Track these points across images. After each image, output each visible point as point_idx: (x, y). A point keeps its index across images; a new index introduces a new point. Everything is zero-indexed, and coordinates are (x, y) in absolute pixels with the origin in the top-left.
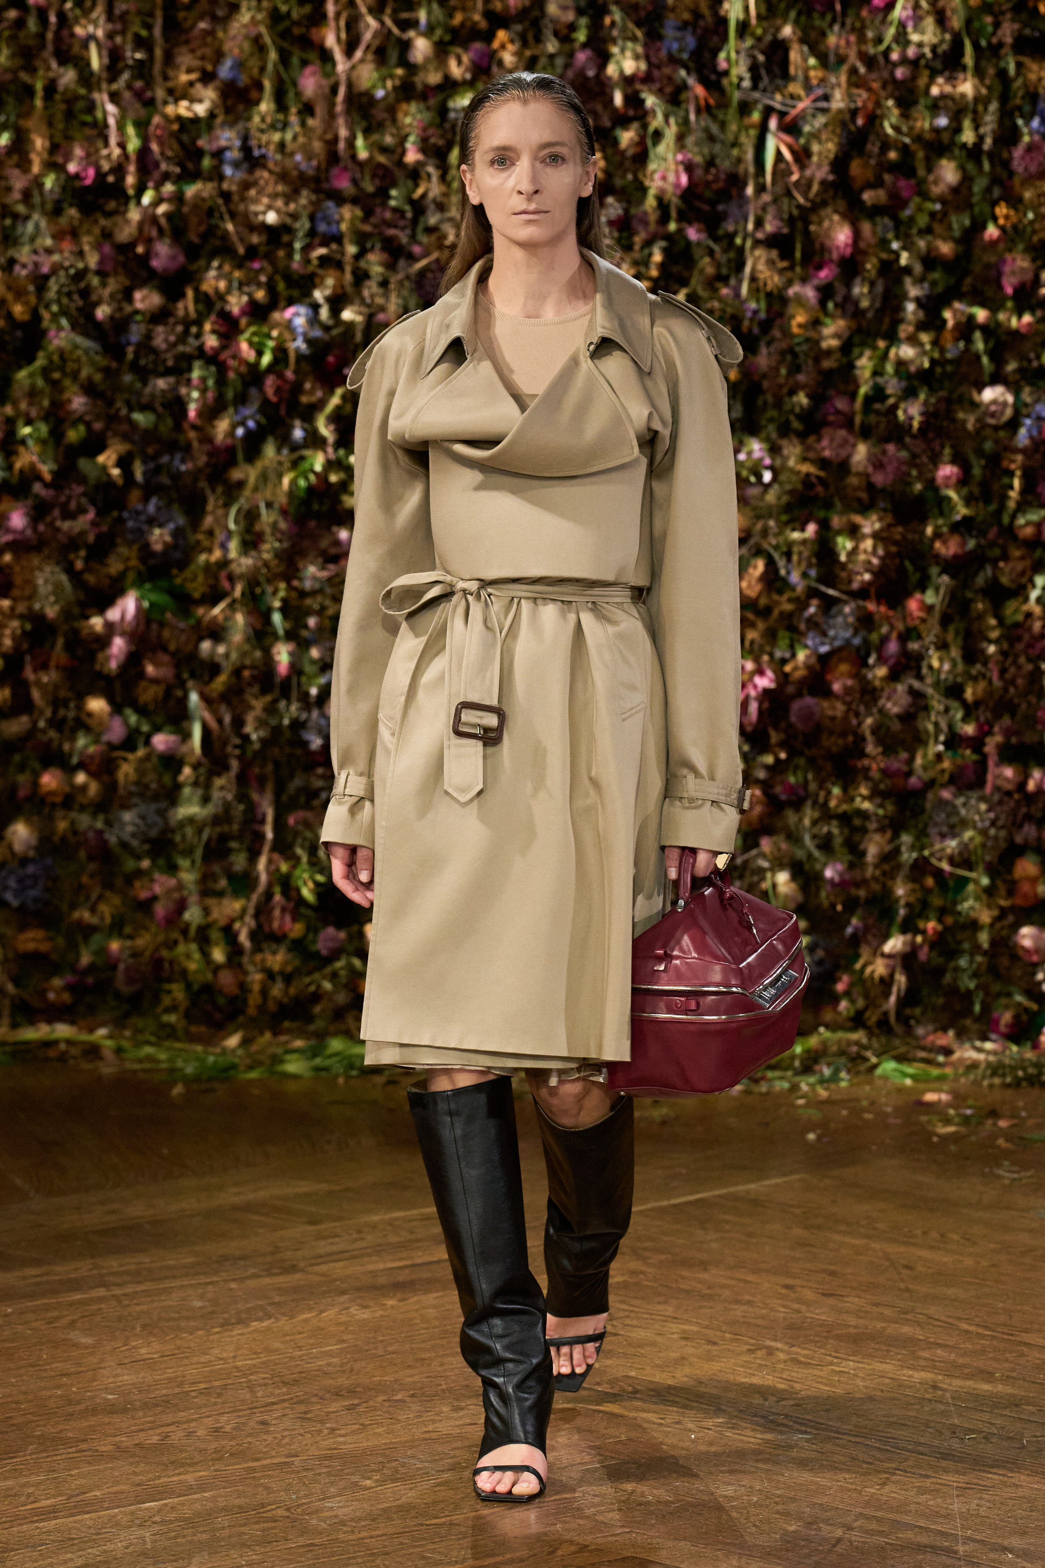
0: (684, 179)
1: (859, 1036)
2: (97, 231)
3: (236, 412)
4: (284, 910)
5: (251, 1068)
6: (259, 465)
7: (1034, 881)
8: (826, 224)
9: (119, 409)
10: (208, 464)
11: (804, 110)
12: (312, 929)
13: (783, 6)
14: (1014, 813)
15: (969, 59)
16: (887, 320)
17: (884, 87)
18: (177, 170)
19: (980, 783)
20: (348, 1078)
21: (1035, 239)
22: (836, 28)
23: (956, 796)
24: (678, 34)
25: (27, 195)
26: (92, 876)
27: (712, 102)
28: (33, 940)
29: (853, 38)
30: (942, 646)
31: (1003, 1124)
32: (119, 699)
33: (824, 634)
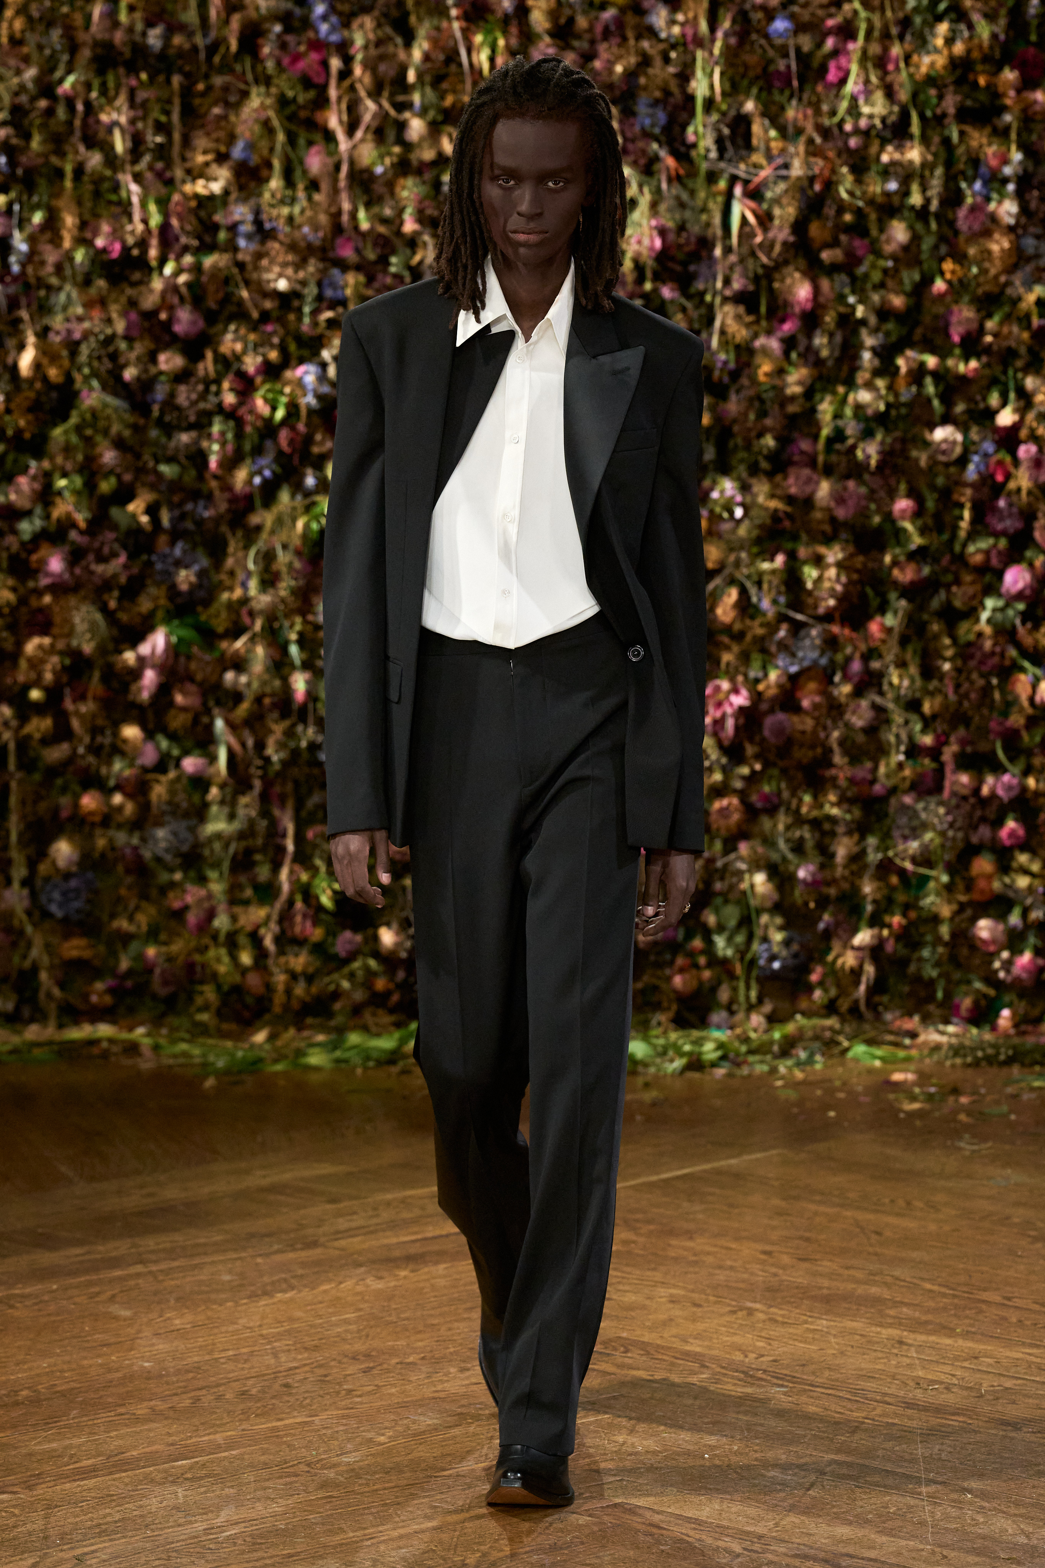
0: (658, 243)
1: (832, 1022)
2: (123, 300)
3: (254, 462)
4: (305, 916)
5: (276, 1061)
6: (275, 510)
7: (989, 878)
8: (788, 281)
9: (145, 463)
10: (229, 511)
11: (766, 178)
12: (331, 933)
13: (745, 82)
14: (970, 815)
15: (915, 128)
16: (845, 368)
17: (839, 155)
18: (195, 243)
19: (938, 788)
20: (366, 1069)
21: (980, 291)
22: (794, 102)
23: (917, 801)
24: (650, 111)
25: (59, 269)
26: (129, 888)
27: (682, 172)
28: (77, 948)
29: (810, 112)
30: (902, 664)
31: (964, 1100)
32: (151, 726)
33: (793, 655)
